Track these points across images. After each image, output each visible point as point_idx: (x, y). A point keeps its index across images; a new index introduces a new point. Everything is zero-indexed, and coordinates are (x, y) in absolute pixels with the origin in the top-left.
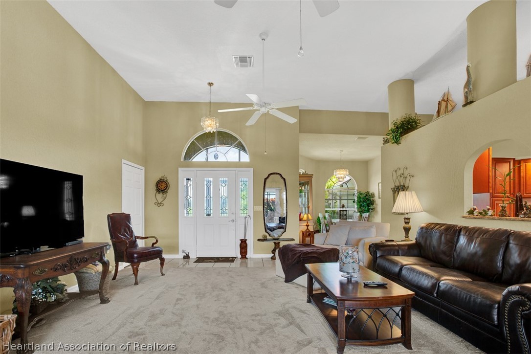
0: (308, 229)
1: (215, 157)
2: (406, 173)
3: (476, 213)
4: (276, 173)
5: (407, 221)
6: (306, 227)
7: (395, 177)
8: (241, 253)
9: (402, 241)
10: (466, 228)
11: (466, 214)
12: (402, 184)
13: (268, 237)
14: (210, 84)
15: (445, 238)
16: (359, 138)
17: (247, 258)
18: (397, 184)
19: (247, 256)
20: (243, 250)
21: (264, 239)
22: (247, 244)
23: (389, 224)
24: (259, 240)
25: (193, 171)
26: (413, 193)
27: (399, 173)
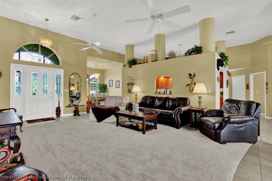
0: (89, 100)
1: (39, 60)
2: (134, 79)
3: (157, 93)
4: (75, 73)
5: (136, 95)
6: (88, 99)
7: (129, 80)
8: (57, 114)
9: (135, 102)
10: (157, 97)
11: (155, 93)
12: (132, 82)
13: (72, 105)
14: (47, 20)
15: (152, 100)
16: (109, 61)
17: (60, 117)
18: (130, 82)
19: (60, 116)
20: (59, 113)
21: (70, 106)
22: (60, 110)
23: (129, 97)
24: (67, 107)
25: (23, 66)
26: (137, 86)
27: (130, 78)
